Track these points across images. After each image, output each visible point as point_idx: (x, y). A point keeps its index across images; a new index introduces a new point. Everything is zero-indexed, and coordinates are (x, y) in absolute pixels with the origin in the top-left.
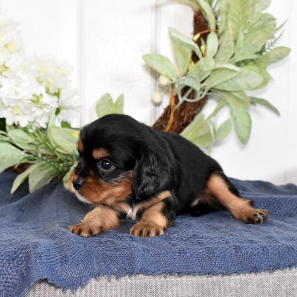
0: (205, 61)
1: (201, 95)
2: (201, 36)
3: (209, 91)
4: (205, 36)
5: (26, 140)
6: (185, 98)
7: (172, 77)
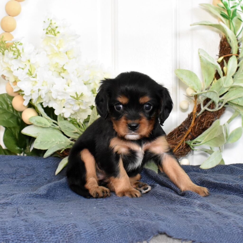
0: (225, 79)
1: (220, 106)
2: (225, 58)
3: (227, 104)
4: (227, 59)
5: (73, 130)
6: (206, 108)
7: (197, 90)
